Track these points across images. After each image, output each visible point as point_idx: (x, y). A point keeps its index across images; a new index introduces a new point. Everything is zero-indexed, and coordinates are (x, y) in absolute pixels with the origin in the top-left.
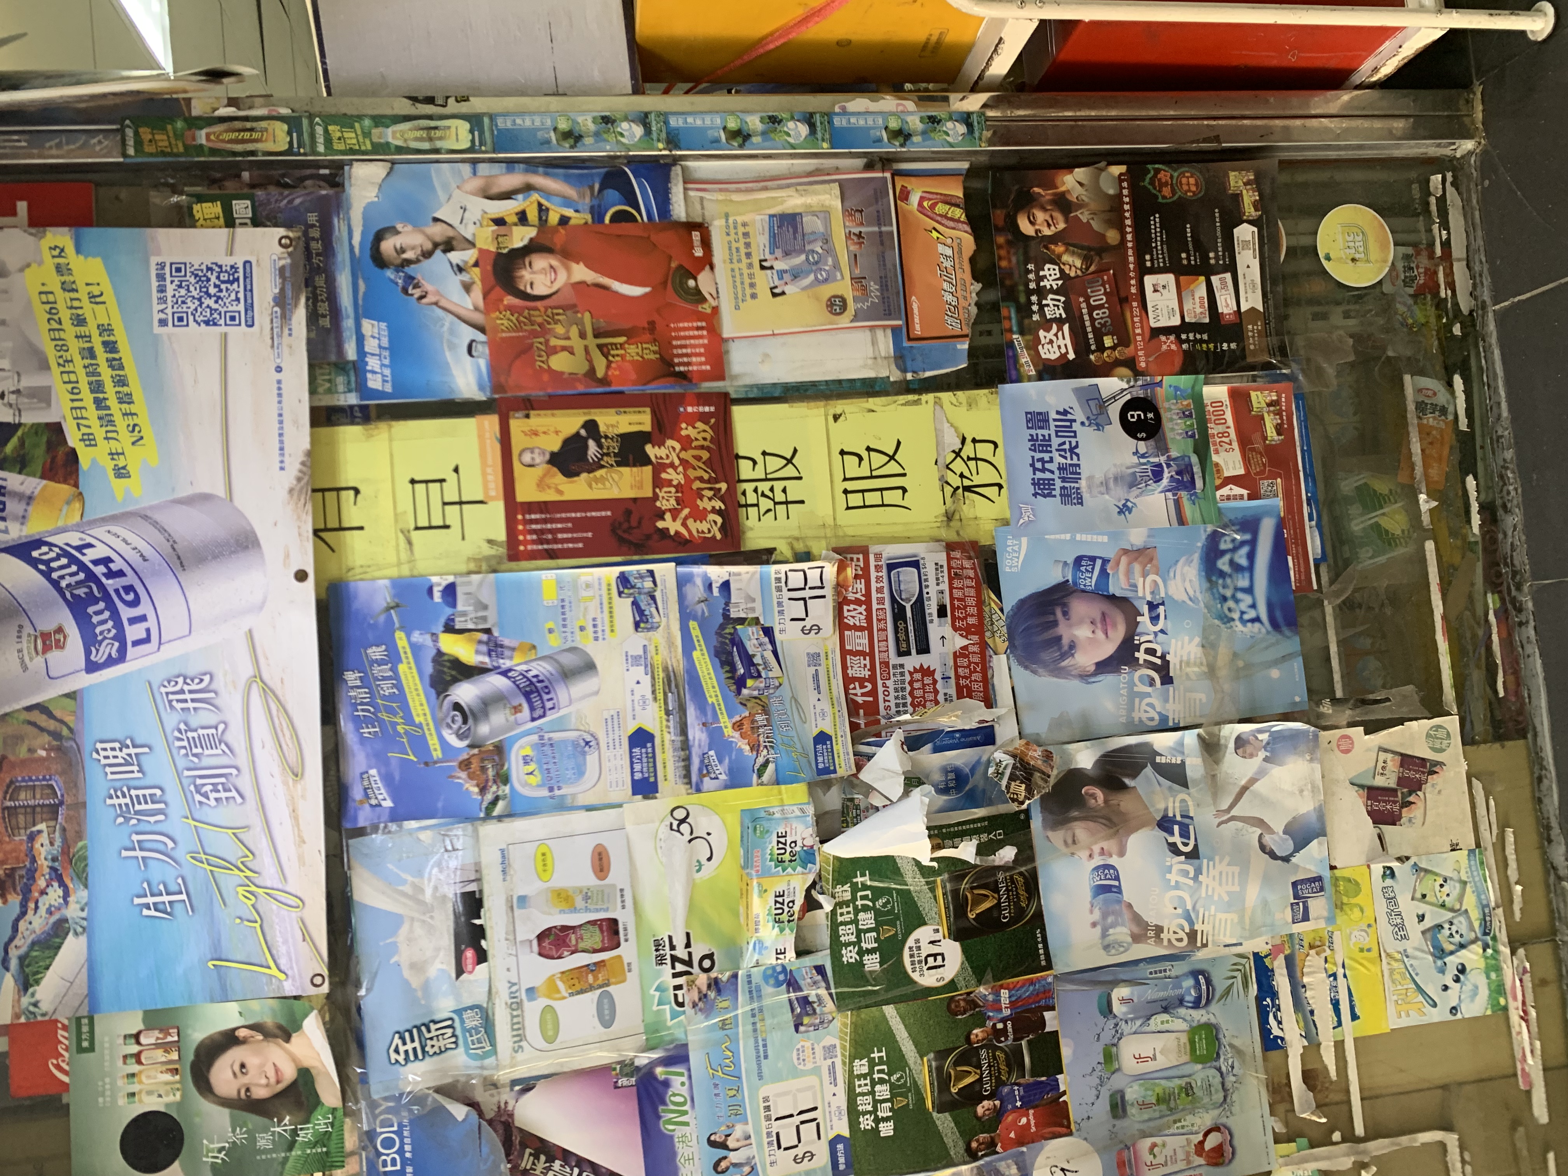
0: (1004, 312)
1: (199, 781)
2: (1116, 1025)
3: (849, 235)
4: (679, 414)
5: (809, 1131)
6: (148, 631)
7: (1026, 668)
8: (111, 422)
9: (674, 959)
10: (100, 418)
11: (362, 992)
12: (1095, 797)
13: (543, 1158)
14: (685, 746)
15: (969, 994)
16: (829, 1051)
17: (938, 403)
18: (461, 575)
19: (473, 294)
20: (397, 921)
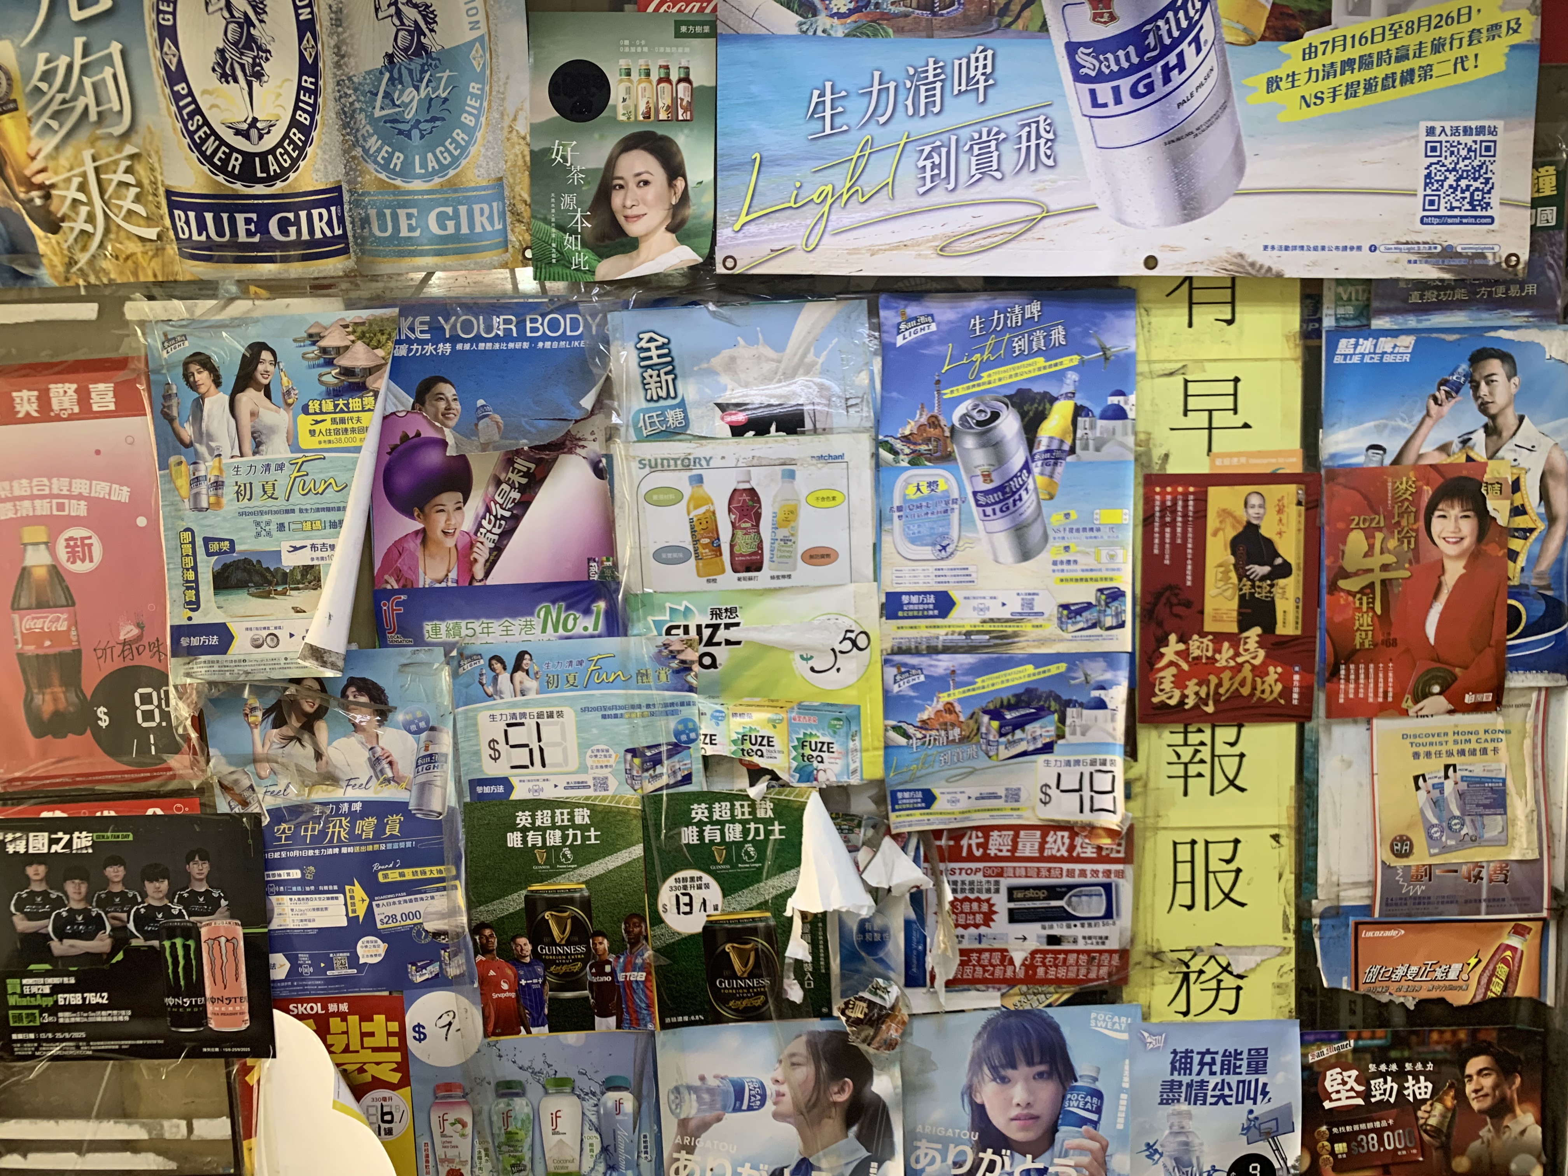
0: (1380, 1032)
1: (944, 150)
2: (594, 1094)
3: (1479, 865)
4: (1292, 666)
5: (522, 756)
6: (1105, 105)
7: (984, 1027)
8: (1327, 76)
9: (715, 628)
10: (1332, 64)
11: (711, 307)
12: (841, 1091)
13: (524, 481)
14: (933, 651)
15: (646, 938)
16: (602, 784)
17: (1285, 951)
18: (1134, 426)
19: (1437, 453)
20: (779, 347)
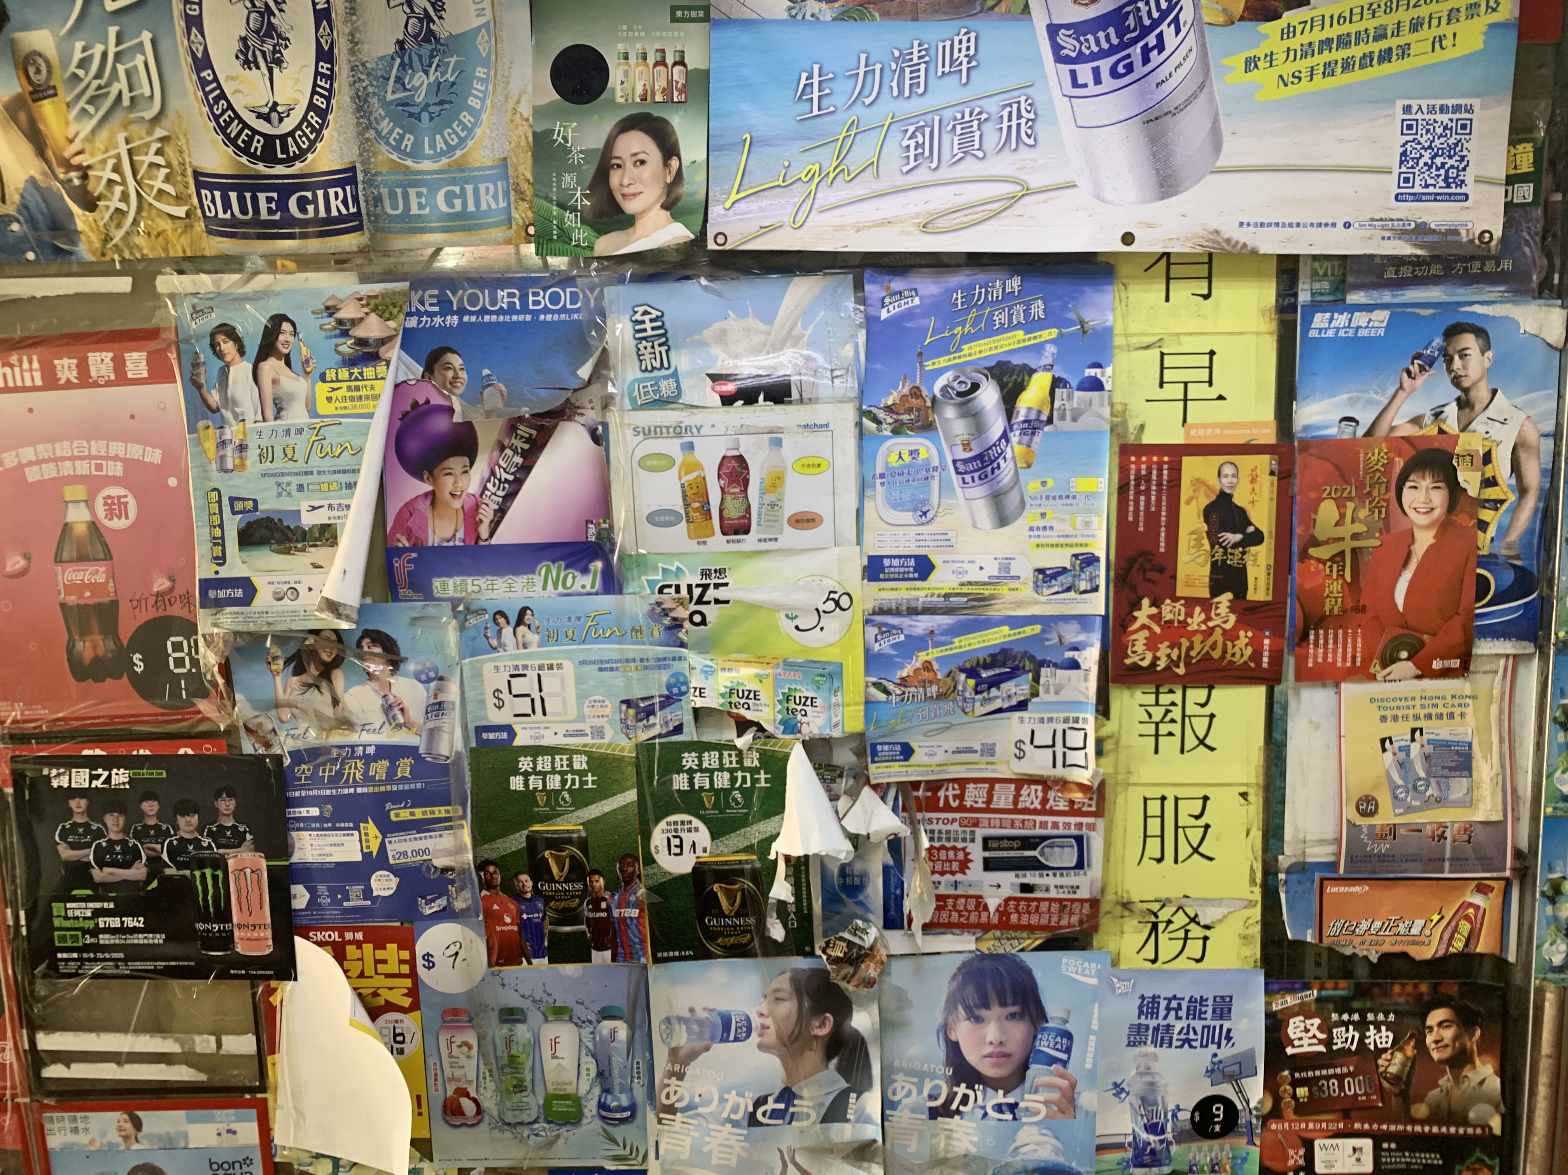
0: (1343, 983)
1: (927, 130)
2: (590, 1022)
3: (1443, 826)
4: (1262, 629)
5: (524, 705)
6: (1085, 86)
7: (959, 969)
8: (1304, 55)
9: (705, 587)
10: (1310, 44)
11: (704, 281)
12: (823, 1025)
13: (526, 446)
14: (913, 611)
15: (639, 877)
16: (599, 732)
17: (1251, 904)
18: (1110, 397)
19: (1409, 426)
20: (768, 319)
